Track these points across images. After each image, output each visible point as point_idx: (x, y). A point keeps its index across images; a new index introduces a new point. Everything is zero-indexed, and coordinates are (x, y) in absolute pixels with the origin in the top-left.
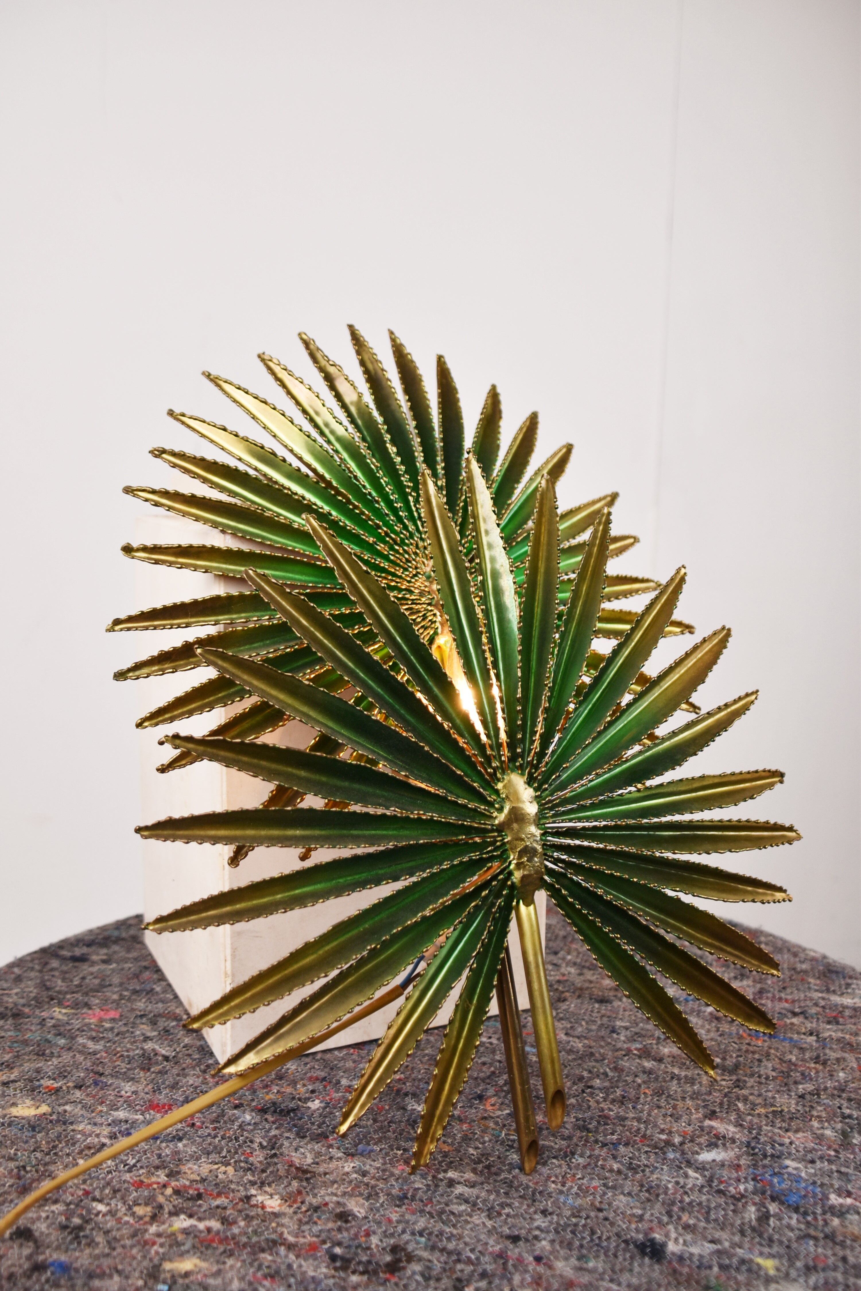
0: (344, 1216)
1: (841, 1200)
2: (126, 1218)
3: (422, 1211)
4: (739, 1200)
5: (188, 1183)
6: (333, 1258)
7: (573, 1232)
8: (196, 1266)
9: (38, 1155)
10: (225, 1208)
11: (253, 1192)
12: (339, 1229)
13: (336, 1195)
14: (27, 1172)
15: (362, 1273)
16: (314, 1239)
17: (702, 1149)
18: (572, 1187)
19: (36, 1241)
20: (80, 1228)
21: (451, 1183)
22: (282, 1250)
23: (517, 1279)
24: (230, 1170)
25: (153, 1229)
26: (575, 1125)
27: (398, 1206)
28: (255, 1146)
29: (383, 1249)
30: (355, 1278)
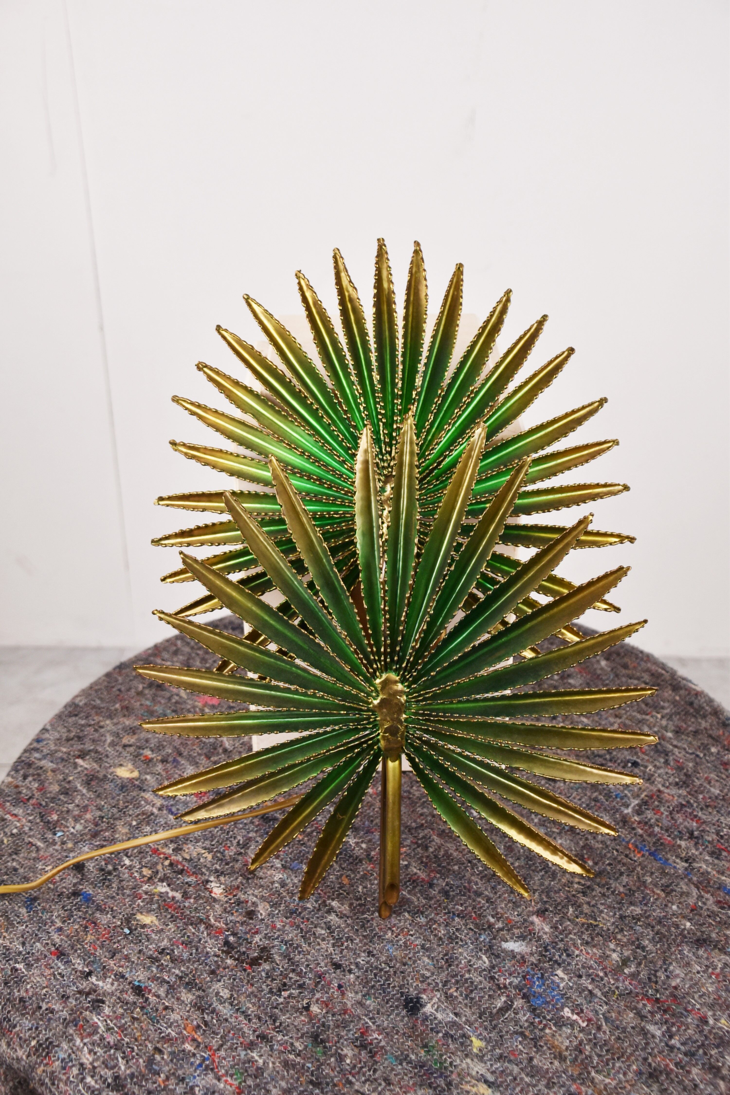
0: (251, 914)
1: (570, 1015)
2: (136, 874)
3: (298, 926)
4: (500, 988)
5: (181, 859)
6: (227, 943)
7: (375, 975)
8: (152, 922)
9: (115, 810)
10: (190, 885)
11: (212, 878)
12: (242, 924)
13: (256, 897)
14: (103, 822)
15: (235, 959)
16: (224, 926)
17: (512, 938)
18: (401, 940)
19: (83, 875)
20: (110, 873)
21: (331, 910)
22: (202, 927)
23: (318, 995)
24: (210, 857)
25: (145, 887)
26: (443, 889)
27: (287, 918)
28: (235, 842)
29: (258, 946)
30: (229, 962)
